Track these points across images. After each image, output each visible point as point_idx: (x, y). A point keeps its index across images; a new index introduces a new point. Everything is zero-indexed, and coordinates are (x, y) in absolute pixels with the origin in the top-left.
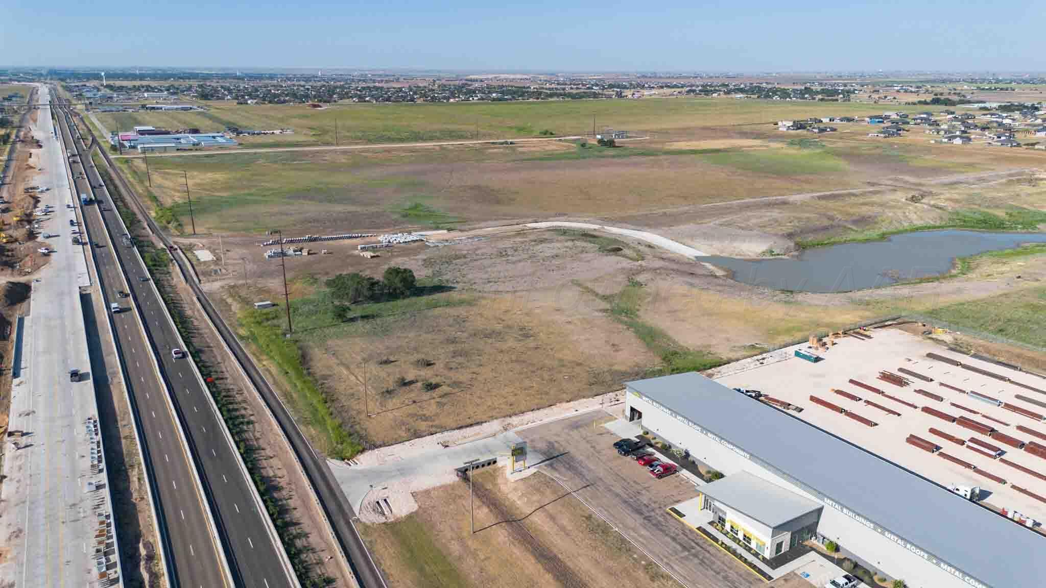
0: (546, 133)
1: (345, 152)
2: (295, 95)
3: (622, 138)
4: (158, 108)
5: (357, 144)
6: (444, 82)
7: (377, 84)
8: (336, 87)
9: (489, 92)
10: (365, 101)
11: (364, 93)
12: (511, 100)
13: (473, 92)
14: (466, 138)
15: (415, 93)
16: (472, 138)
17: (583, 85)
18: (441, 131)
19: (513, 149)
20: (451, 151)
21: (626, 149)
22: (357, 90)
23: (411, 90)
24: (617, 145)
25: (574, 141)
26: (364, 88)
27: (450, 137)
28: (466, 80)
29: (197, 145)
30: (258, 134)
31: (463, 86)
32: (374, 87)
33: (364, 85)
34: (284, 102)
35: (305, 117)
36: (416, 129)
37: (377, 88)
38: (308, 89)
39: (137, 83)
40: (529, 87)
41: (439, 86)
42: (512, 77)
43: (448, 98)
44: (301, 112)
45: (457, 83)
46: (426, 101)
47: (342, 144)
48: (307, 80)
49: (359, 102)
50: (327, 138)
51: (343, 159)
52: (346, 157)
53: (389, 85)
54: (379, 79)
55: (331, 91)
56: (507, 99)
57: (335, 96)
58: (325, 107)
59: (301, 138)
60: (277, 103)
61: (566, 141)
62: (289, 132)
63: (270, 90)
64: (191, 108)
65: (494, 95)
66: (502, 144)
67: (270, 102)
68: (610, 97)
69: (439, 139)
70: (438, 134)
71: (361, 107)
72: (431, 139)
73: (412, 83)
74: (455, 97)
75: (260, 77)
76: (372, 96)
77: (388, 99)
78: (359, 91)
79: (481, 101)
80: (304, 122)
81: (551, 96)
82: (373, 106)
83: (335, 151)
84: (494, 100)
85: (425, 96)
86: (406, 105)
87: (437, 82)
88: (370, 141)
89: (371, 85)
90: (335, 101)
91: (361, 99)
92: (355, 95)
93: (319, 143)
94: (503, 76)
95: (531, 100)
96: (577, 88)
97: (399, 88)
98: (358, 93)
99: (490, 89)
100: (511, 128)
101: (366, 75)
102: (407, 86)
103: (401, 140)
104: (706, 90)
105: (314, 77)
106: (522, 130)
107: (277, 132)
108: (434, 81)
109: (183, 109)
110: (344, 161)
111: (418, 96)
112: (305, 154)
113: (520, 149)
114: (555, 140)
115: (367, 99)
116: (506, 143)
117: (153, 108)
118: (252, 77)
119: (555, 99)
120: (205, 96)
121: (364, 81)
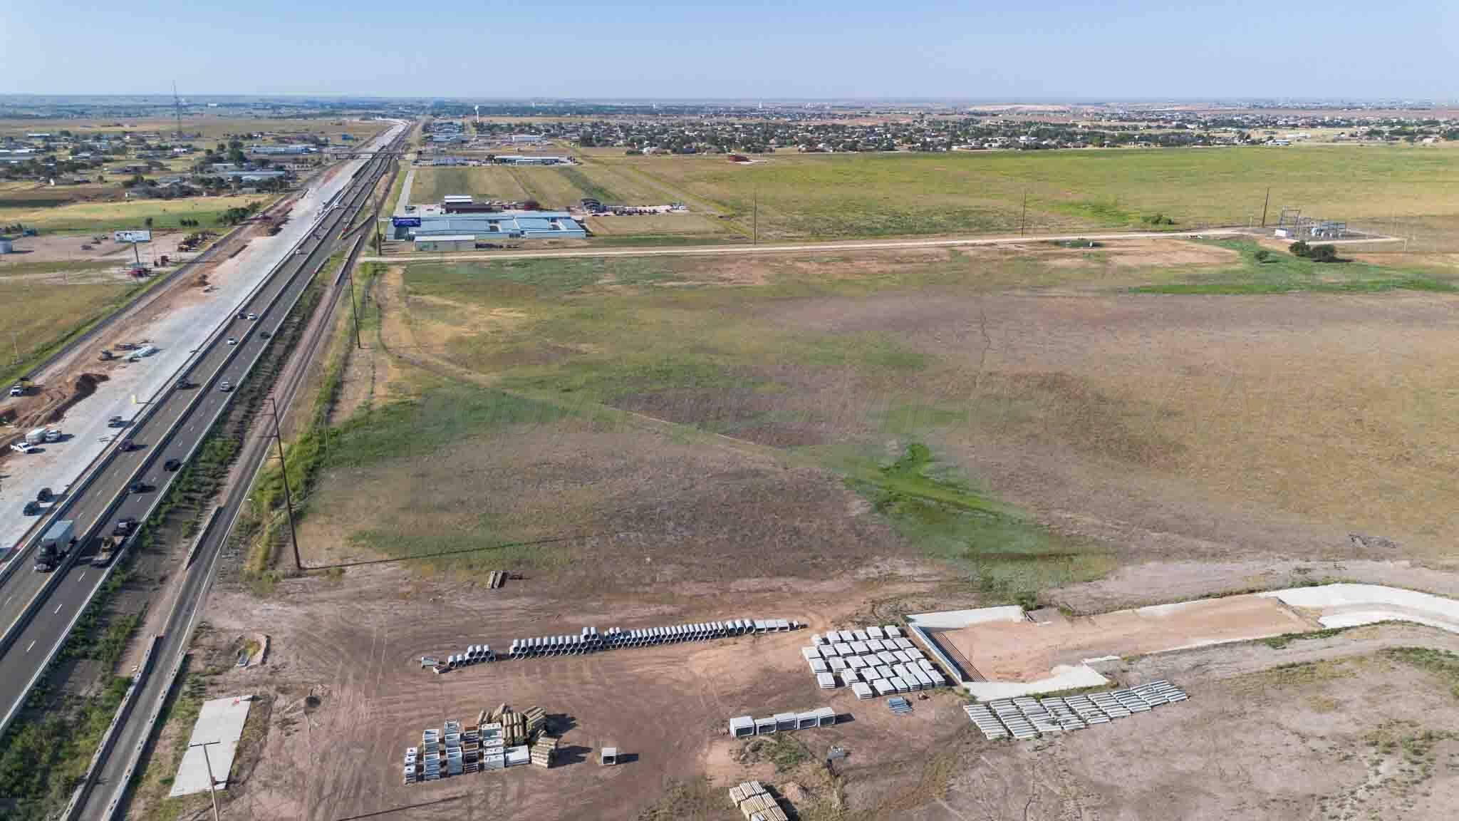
0: (1158, 222)
1: (764, 260)
2: (714, 140)
3: (1336, 237)
4: (510, 161)
5: (791, 240)
6: (935, 116)
7: (837, 121)
8: (777, 126)
9: (1014, 134)
10: (817, 150)
11: (816, 135)
12: (1055, 147)
13: (990, 132)
14: (1000, 231)
15: (895, 136)
16: (1011, 230)
17: (1166, 121)
18: (950, 212)
19: (1103, 259)
20: (973, 261)
21: (1364, 267)
22: (807, 131)
23: (887, 131)
24: (1339, 256)
25: (1227, 241)
26: (817, 128)
27: (968, 224)
28: (970, 113)
29: (518, 236)
30: (630, 213)
31: (967, 123)
32: (834, 125)
33: (818, 122)
34: (698, 150)
35: (716, 179)
36: (900, 208)
37: (836, 128)
38: (737, 130)
39: (514, 121)
40: (1074, 125)
41: (930, 123)
42: (1039, 108)
43: (949, 145)
44: (717, 168)
45: (956, 117)
46: (914, 149)
47: (766, 241)
48: (740, 114)
49: (808, 151)
50: (743, 225)
51: (759, 278)
52: (766, 272)
53: (854, 122)
54: (840, 113)
55: (769, 133)
56: (1047, 146)
57: (772, 141)
58: (754, 160)
59: (697, 225)
60: (685, 152)
61: (1206, 240)
62: (681, 210)
63: (683, 132)
64: (557, 161)
65: (1023, 138)
66: (1075, 244)
67: (674, 151)
68: (1228, 142)
69: (945, 231)
70: (939, 218)
71: (811, 161)
72: (932, 229)
73: (890, 119)
74: (959, 143)
75: (679, 111)
76: (829, 142)
77: (853, 147)
78: (811, 132)
79: (1002, 150)
80: (714, 189)
81: (1125, 139)
82: (830, 158)
83: (748, 258)
84: (1026, 147)
85: (909, 140)
86: (882, 158)
87: (926, 117)
88: (817, 235)
89: (829, 122)
90: (771, 150)
91: (811, 145)
92: (804, 140)
93: (725, 237)
94: (1026, 107)
95: (1090, 147)
96: (1159, 127)
97: (870, 127)
98: (809, 135)
99: (1011, 131)
100: (1077, 206)
101: (823, 107)
102: (881, 123)
103: (875, 233)
104: (1403, 132)
105: (753, 110)
106: (1107, 213)
107: (662, 209)
108: (922, 116)
109: (543, 162)
110: (761, 283)
111: (900, 140)
112: (691, 263)
113: (1120, 261)
114: (1185, 239)
115: (821, 146)
116: (1084, 243)
117: (505, 161)
118: (669, 111)
119: (1130, 146)
120: (587, 141)
121: (819, 116)
